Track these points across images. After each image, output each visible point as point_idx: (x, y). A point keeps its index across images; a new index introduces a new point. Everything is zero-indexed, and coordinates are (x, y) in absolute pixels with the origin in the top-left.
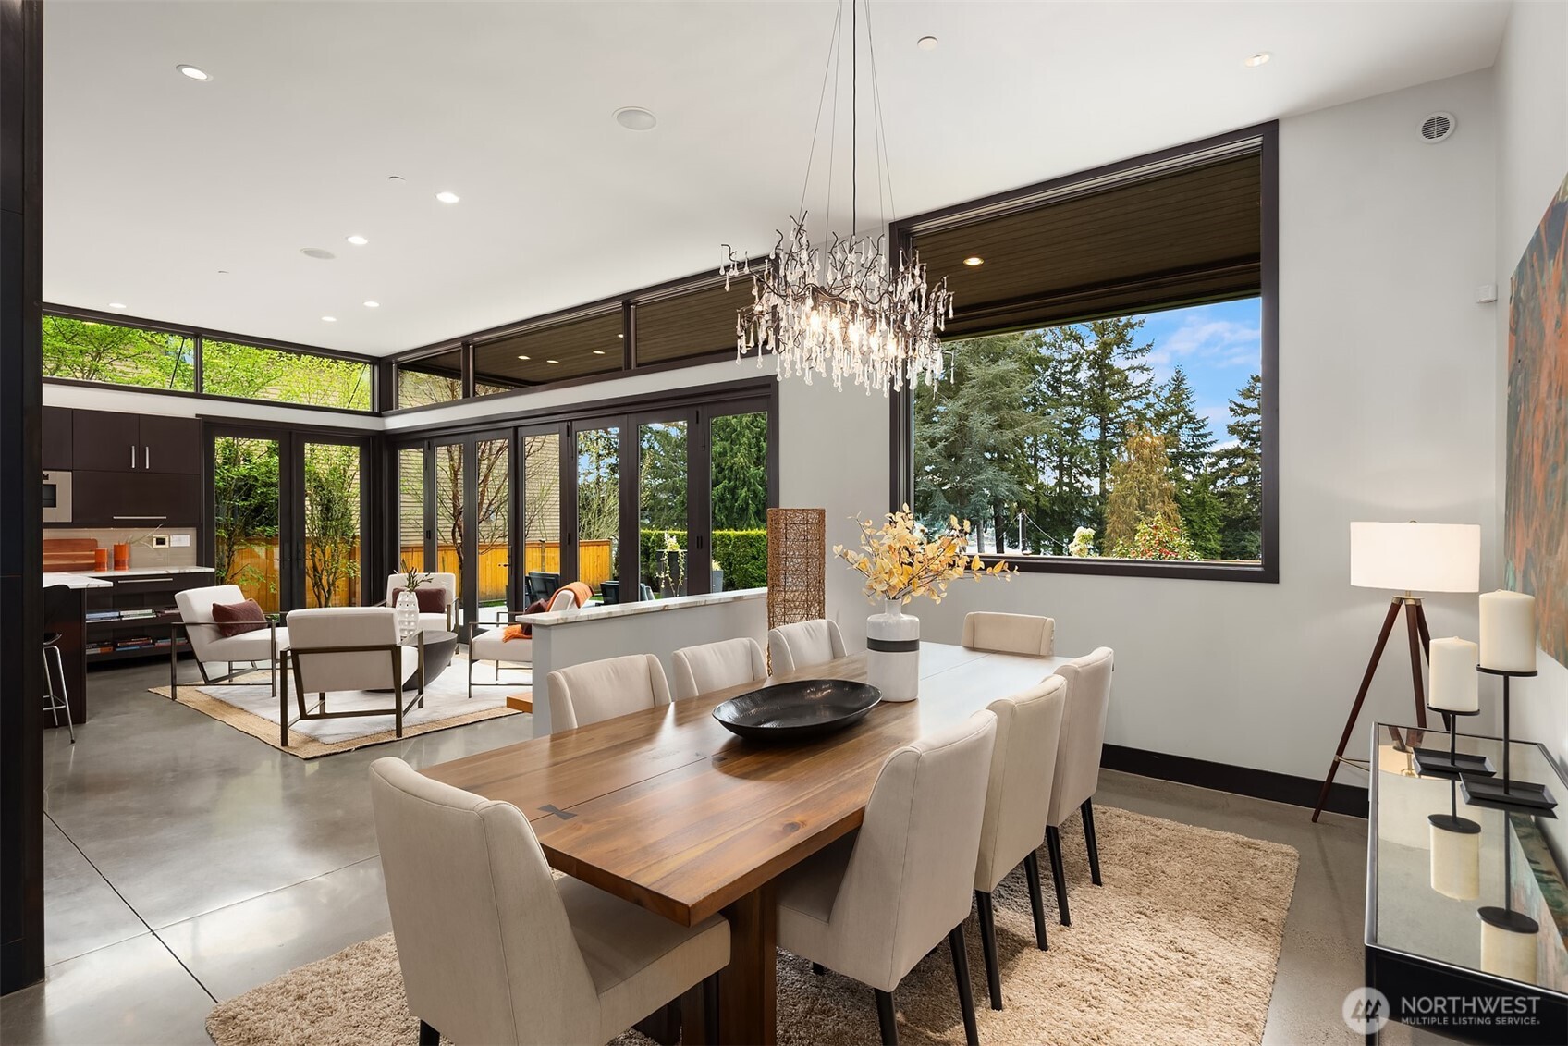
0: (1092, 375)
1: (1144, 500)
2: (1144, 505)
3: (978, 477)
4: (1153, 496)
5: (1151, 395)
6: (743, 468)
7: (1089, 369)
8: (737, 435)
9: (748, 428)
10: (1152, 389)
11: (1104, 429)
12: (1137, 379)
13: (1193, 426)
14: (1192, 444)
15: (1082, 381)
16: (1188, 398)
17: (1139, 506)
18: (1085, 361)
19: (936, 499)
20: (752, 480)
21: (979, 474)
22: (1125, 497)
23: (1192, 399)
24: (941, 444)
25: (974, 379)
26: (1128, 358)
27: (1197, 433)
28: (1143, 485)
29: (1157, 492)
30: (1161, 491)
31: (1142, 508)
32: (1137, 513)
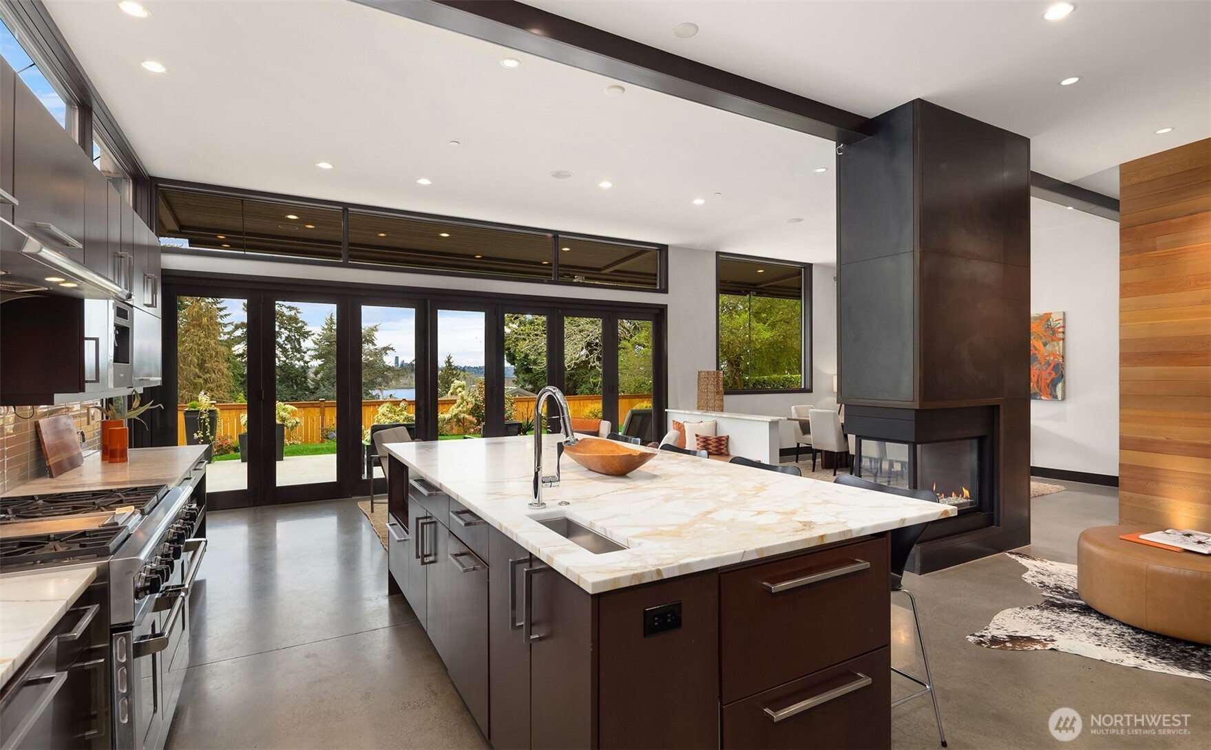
4: (211, 356)
28: (201, 348)
29: (214, 353)
30: (217, 353)
31: (201, 366)
32: (197, 370)
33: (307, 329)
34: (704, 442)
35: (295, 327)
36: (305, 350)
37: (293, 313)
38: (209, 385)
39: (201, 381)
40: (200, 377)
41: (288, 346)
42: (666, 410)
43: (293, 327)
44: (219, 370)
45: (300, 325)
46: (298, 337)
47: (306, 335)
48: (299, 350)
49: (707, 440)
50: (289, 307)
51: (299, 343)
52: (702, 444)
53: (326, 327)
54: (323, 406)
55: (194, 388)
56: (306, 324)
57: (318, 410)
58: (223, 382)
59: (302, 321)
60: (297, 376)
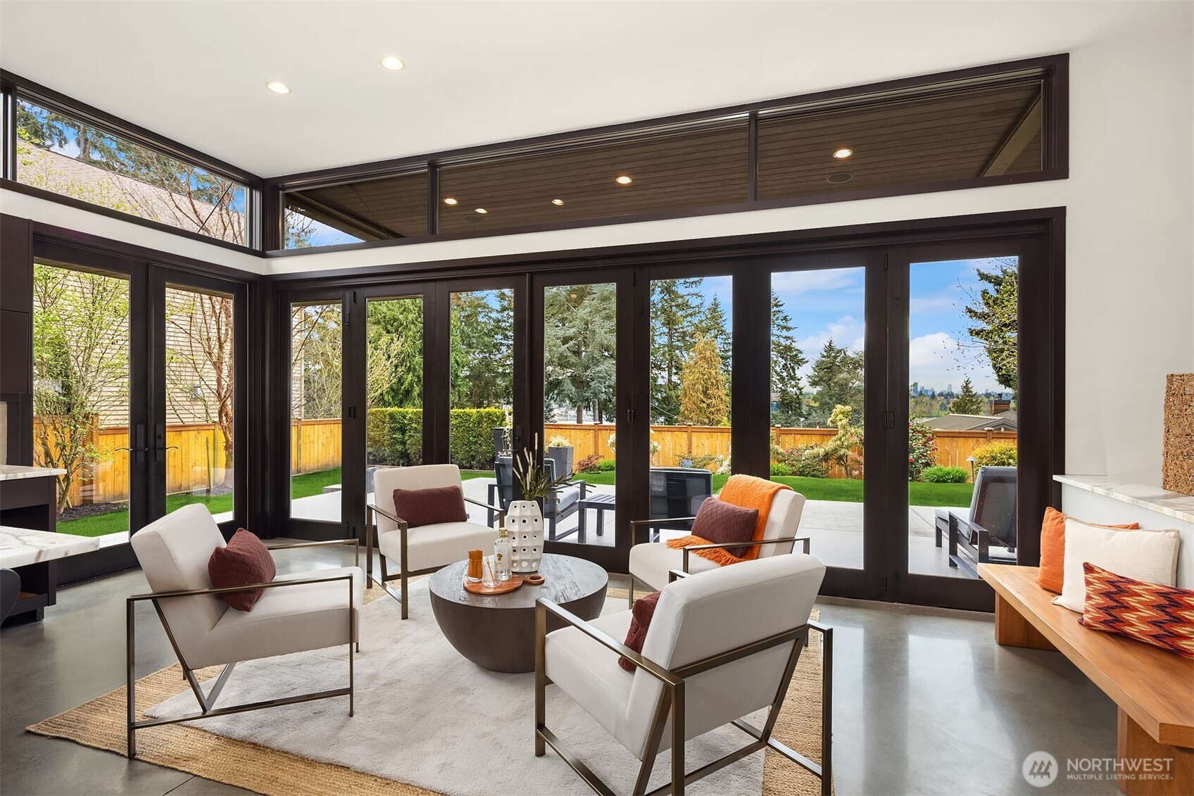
0: (663, 298)
1: (706, 387)
2: (706, 391)
3: (598, 369)
4: (712, 384)
5: (702, 314)
6: (409, 356)
7: (661, 293)
8: (404, 328)
9: (413, 323)
10: (702, 310)
11: (671, 336)
12: (694, 302)
13: (724, 337)
14: (723, 349)
15: (655, 302)
16: (721, 317)
17: (703, 391)
18: (659, 287)
19: (565, 384)
20: (417, 367)
21: (598, 366)
22: (694, 385)
23: (723, 318)
24: (571, 343)
25: (595, 293)
26: (686, 287)
27: (727, 341)
28: (706, 377)
29: (715, 382)
30: (717, 381)
31: (705, 393)
32: (702, 396)
33: (801, 356)
34: (1107, 595)
35: (790, 356)
36: (799, 378)
37: (788, 343)
38: (711, 409)
39: (705, 405)
40: (704, 402)
41: (785, 374)
42: (1056, 478)
43: (788, 355)
44: (719, 396)
45: (795, 353)
46: (792, 365)
47: (800, 362)
48: (793, 378)
49: (1121, 591)
50: (786, 337)
51: (794, 372)
52: (1099, 600)
53: (825, 354)
54: (690, 431)
55: (700, 411)
56: (801, 353)
57: (685, 435)
58: (721, 407)
59: (797, 350)
60: (791, 402)
